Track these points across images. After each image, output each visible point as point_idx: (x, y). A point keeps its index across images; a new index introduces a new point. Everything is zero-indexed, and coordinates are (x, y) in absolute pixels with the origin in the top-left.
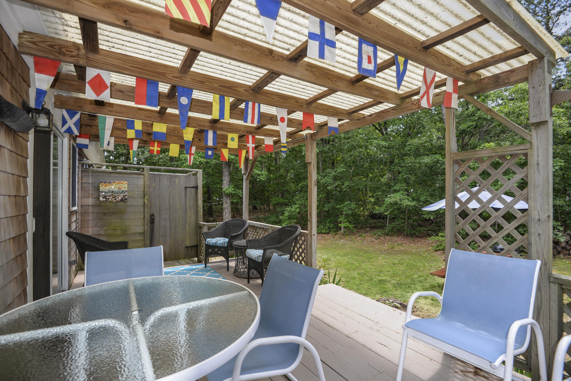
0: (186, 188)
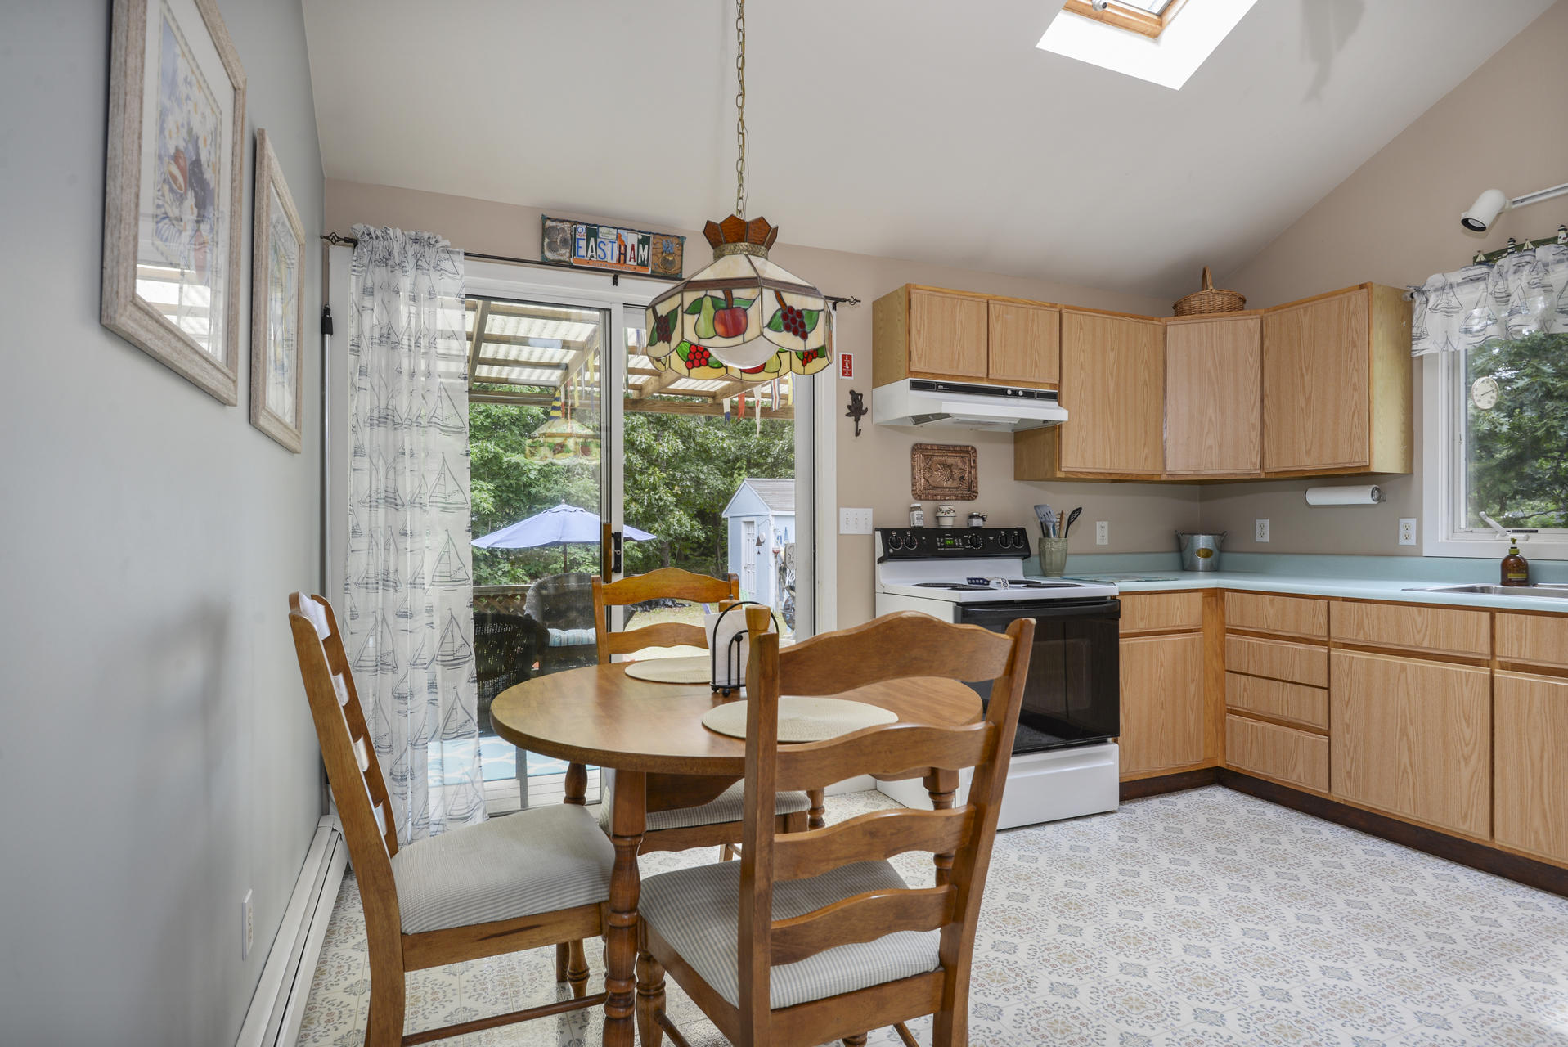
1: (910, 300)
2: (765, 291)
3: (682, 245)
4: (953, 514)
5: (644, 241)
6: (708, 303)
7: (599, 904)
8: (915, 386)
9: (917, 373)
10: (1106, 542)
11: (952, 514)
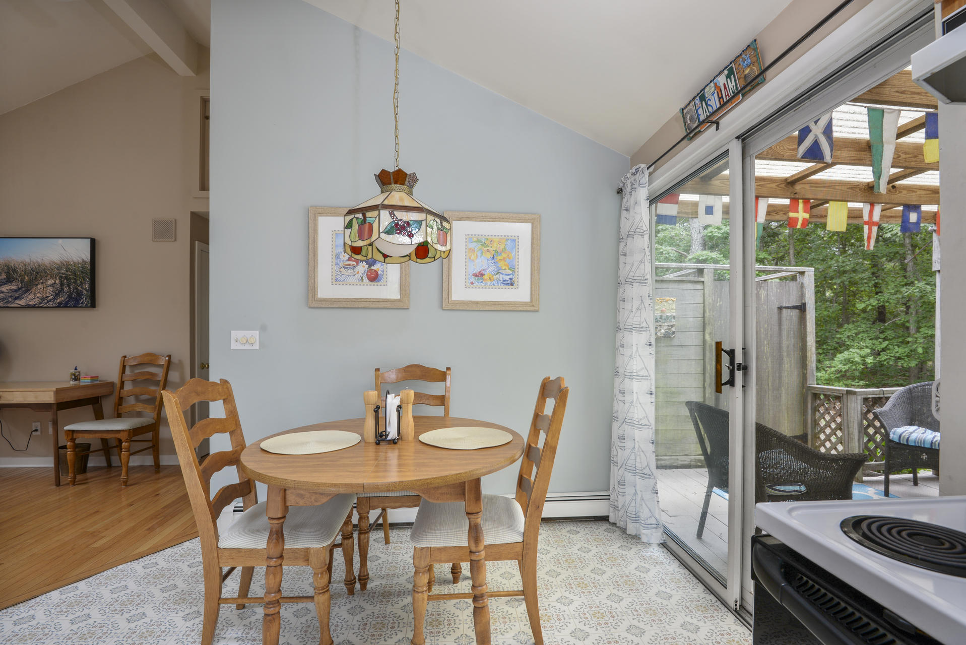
0: (780, 308)
5: (730, 73)
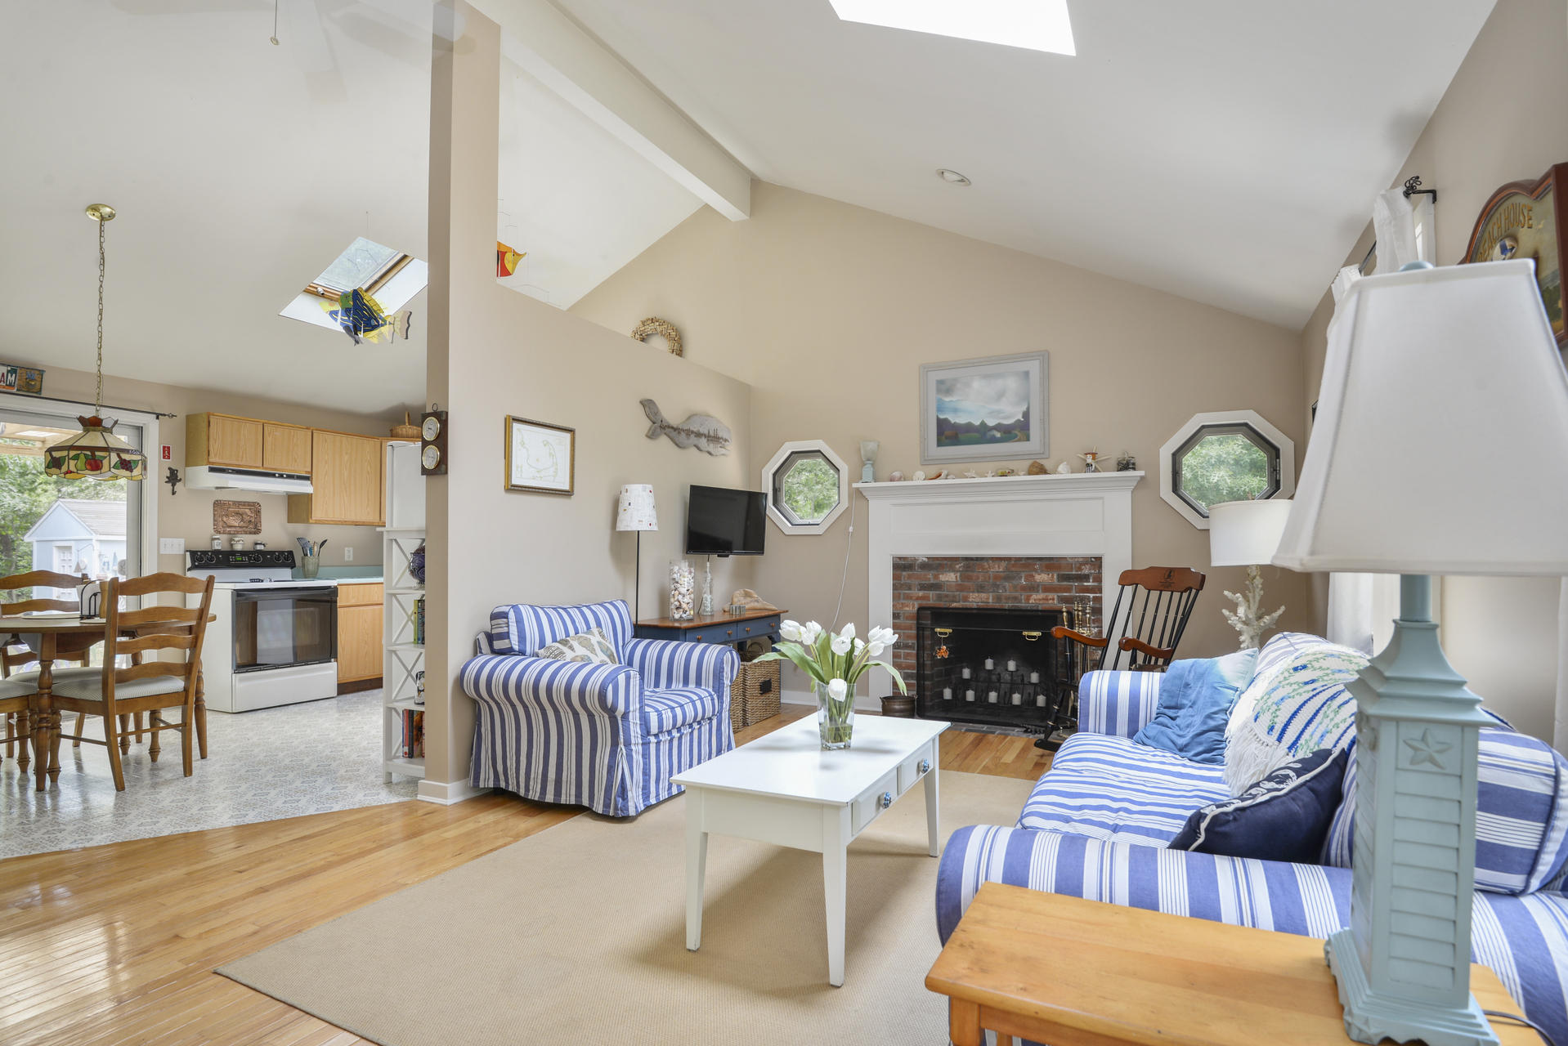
1: (209, 422)
2: (112, 454)
3: (42, 375)
4: (243, 542)
5: (13, 371)
6: (82, 456)
7: (28, 696)
8: (212, 470)
9: (213, 463)
10: (351, 559)
11: (241, 542)
